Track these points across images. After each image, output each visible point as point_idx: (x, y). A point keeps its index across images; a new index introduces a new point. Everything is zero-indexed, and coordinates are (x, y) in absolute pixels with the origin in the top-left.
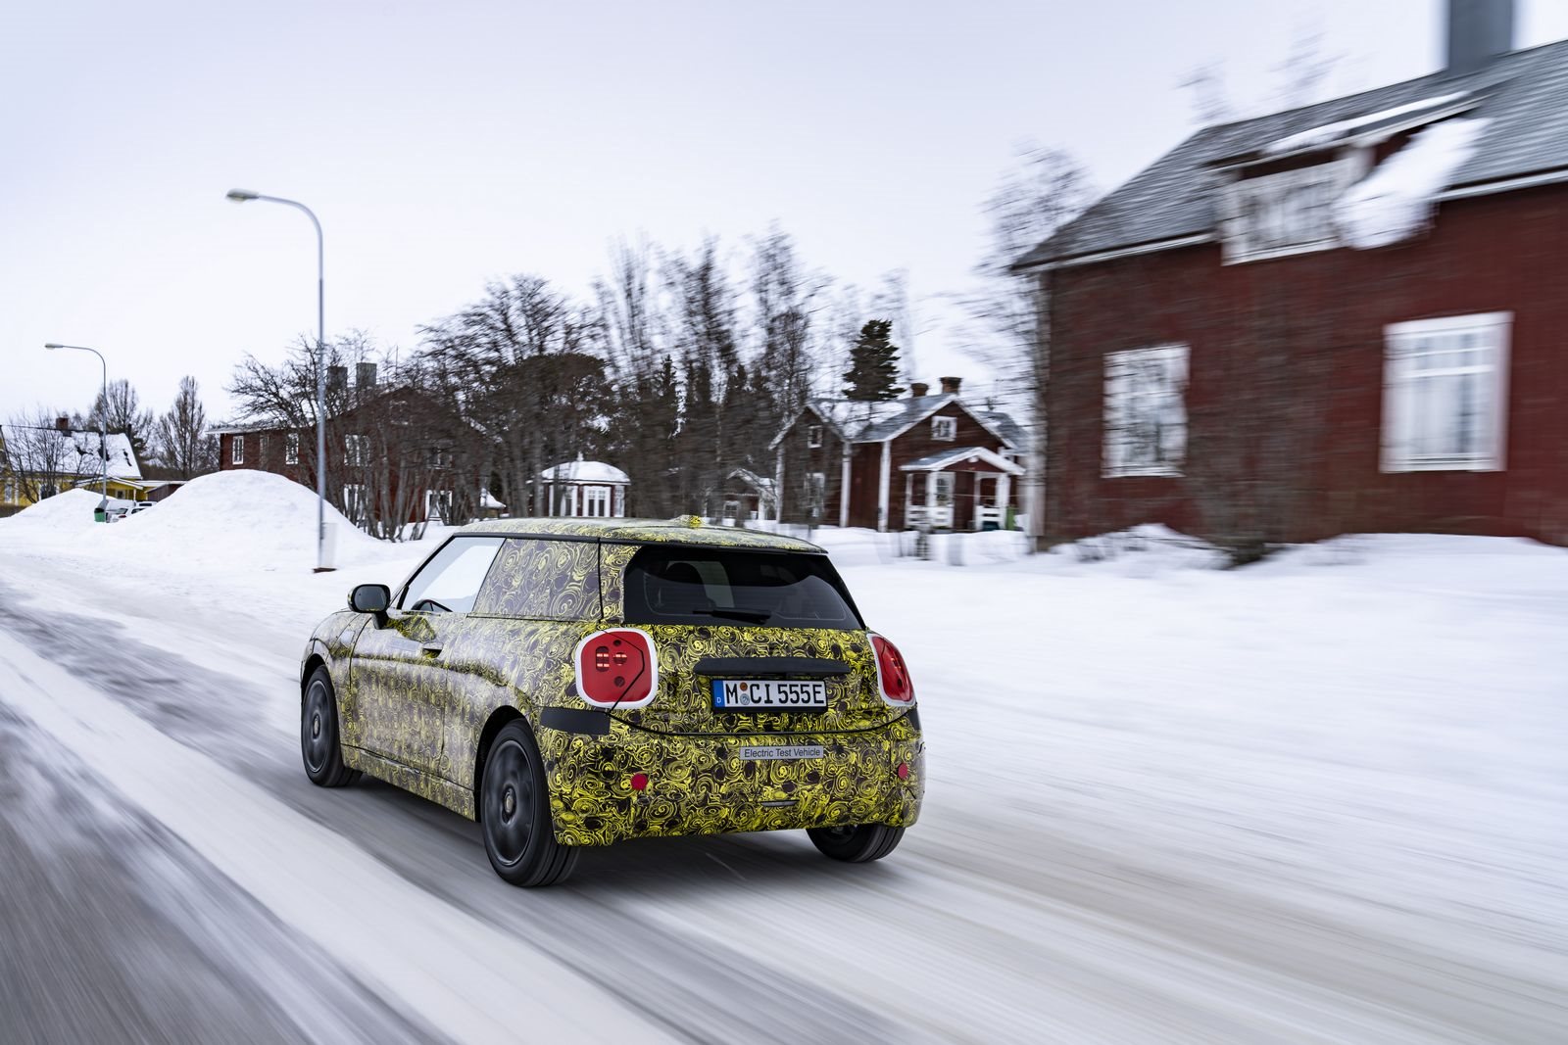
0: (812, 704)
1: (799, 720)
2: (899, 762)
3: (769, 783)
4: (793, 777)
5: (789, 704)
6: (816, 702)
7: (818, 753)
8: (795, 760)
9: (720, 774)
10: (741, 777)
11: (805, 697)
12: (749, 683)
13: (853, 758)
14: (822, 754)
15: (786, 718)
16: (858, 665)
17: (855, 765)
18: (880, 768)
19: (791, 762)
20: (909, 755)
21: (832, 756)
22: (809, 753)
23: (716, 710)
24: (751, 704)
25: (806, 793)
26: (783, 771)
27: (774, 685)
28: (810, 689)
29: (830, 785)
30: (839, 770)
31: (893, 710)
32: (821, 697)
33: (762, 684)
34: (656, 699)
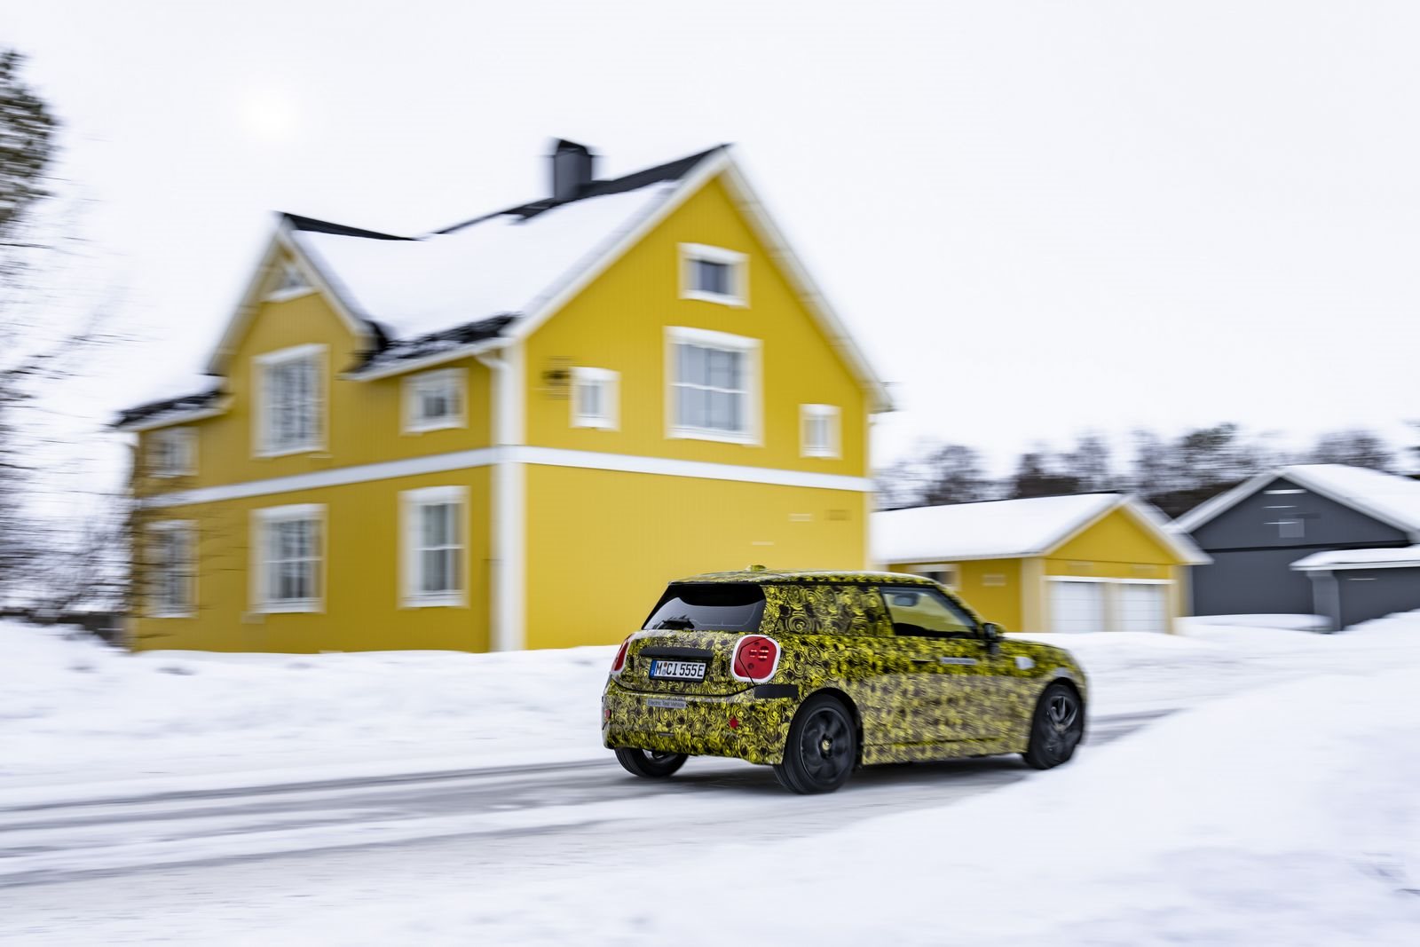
0: (696, 677)
1: (689, 686)
2: (732, 717)
3: (659, 721)
4: (671, 719)
5: (684, 676)
6: (698, 675)
7: (683, 705)
8: (671, 709)
9: (638, 713)
10: (647, 716)
11: (693, 672)
12: (668, 663)
13: (703, 711)
14: (685, 706)
15: (682, 684)
16: (720, 653)
17: (704, 715)
18: (720, 719)
19: (669, 710)
20: (741, 714)
21: (691, 708)
22: (679, 705)
23: (651, 677)
24: (666, 675)
25: (678, 730)
26: (666, 714)
27: (680, 664)
28: (697, 668)
29: (690, 726)
30: (694, 716)
31: (741, 683)
32: (702, 673)
33: (674, 663)
34: (625, 670)
